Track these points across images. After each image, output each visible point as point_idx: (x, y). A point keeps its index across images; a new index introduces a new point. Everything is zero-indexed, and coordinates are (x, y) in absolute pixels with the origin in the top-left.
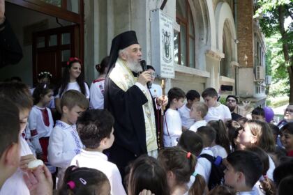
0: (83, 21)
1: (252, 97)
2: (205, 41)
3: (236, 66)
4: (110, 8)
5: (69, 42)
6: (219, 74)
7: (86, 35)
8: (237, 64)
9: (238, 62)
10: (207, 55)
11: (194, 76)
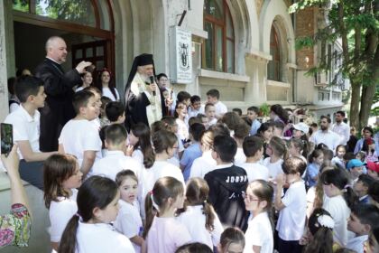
0: (114, 37)
1: (312, 104)
2: (244, 43)
3: (293, 69)
4: (136, 25)
5: (102, 54)
6: (265, 78)
7: (116, 48)
8: (294, 66)
9: (297, 64)
10: (248, 58)
11: (228, 81)
